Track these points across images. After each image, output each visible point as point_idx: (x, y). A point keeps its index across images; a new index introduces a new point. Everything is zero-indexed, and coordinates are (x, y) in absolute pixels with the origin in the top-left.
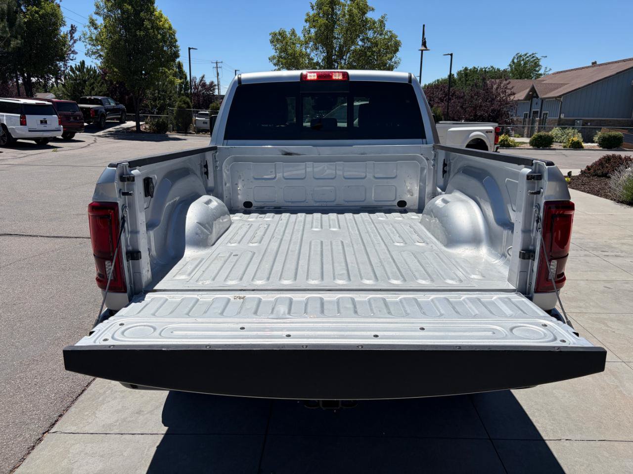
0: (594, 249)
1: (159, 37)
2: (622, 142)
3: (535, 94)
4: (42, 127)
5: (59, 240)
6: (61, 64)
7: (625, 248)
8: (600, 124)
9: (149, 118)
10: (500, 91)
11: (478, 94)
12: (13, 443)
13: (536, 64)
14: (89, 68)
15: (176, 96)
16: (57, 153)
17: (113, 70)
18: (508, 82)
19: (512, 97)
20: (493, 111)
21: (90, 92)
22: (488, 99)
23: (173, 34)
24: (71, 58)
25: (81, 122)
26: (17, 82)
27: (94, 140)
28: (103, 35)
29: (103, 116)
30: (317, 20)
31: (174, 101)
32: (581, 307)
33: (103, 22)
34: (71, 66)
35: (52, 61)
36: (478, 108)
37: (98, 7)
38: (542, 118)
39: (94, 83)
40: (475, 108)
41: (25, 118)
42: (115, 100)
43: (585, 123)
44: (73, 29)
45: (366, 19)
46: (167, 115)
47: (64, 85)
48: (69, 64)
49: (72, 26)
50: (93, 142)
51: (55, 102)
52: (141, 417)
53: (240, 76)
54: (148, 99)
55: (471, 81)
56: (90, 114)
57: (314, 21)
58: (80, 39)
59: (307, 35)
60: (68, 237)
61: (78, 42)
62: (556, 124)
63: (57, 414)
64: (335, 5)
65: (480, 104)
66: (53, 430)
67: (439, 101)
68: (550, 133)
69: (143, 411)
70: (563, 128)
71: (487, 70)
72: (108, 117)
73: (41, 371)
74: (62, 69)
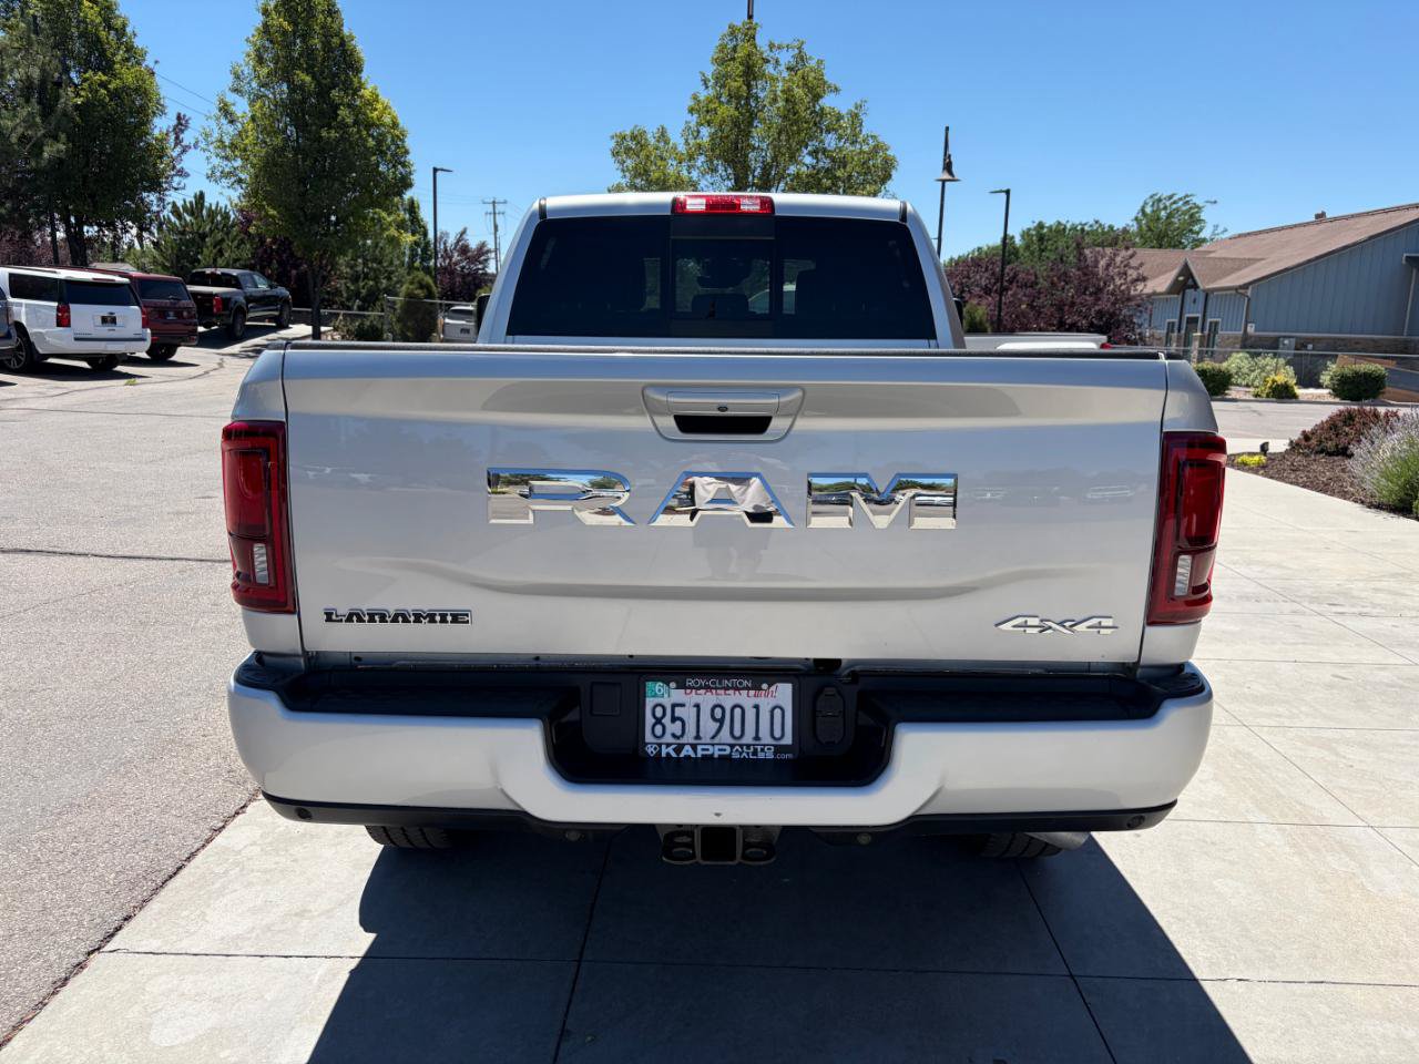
0: (1313, 600)
1: (371, 143)
2: (1384, 387)
3: (1190, 280)
4: (105, 331)
5: (134, 562)
6: (152, 197)
7: (1380, 598)
8: (1336, 347)
9: (341, 317)
10: (1113, 271)
11: (1065, 277)
12: (21, 972)
13: (1194, 218)
14: (213, 208)
15: (402, 271)
16: (137, 387)
17: (266, 212)
18: (1130, 252)
19: (1140, 287)
20: (1100, 314)
21: (215, 260)
22: (1086, 289)
23: (399, 139)
24: (175, 185)
25: (190, 324)
26: (53, 235)
27: (219, 364)
28: (247, 137)
29: (241, 312)
30: (715, 109)
31: (397, 282)
32: (1279, 716)
33: (248, 108)
34: (174, 204)
35: (133, 192)
36: (1066, 308)
37: (237, 77)
38: (1206, 332)
39: (223, 240)
40: (1060, 308)
41: (68, 310)
42: (269, 277)
43: (1301, 345)
44: (181, 123)
45: (822, 109)
46: (383, 311)
47: (156, 245)
48: (169, 200)
49: (179, 117)
50: (217, 366)
51: (135, 278)
52: (305, 923)
53: (543, 202)
54: (340, 277)
55: (1051, 250)
56: (212, 306)
57: (708, 112)
58: (196, 146)
59: (692, 142)
60: (153, 559)
61: (192, 152)
62: (1238, 346)
63: (120, 916)
64: (755, 79)
65: (1070, 299)
66: (110, 947)
67: (982, 293)
68: (1225, 365)
69: (310, 911)
70: (1254, 355)
71: (1086, 228)
72: (251, 315)
73: (87, 826)
74: (155, 208)
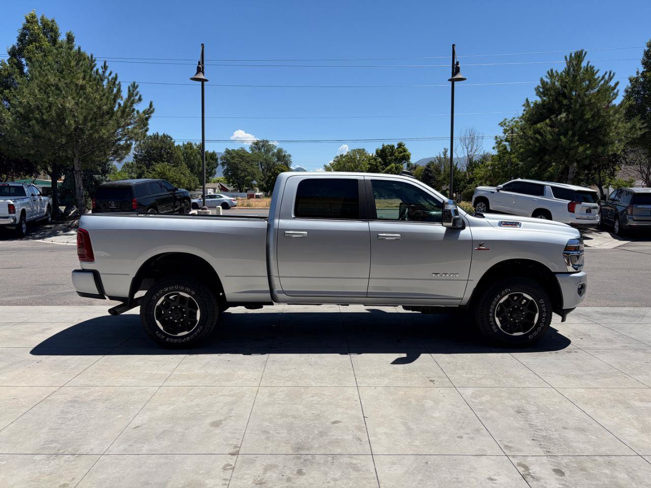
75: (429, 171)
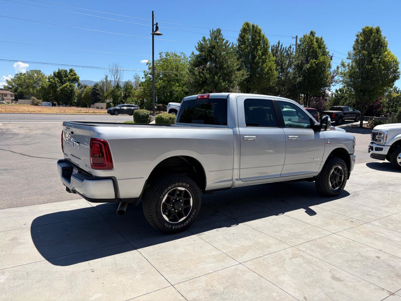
9: (373, 119)
23: (397, 64)
29: (341, 117)
42: (353, 108)
56: (332, 116)
72: (346, 118)
75: (96, 89)
